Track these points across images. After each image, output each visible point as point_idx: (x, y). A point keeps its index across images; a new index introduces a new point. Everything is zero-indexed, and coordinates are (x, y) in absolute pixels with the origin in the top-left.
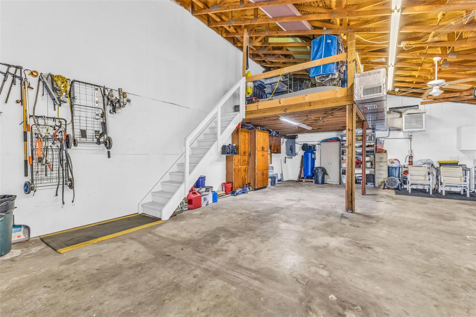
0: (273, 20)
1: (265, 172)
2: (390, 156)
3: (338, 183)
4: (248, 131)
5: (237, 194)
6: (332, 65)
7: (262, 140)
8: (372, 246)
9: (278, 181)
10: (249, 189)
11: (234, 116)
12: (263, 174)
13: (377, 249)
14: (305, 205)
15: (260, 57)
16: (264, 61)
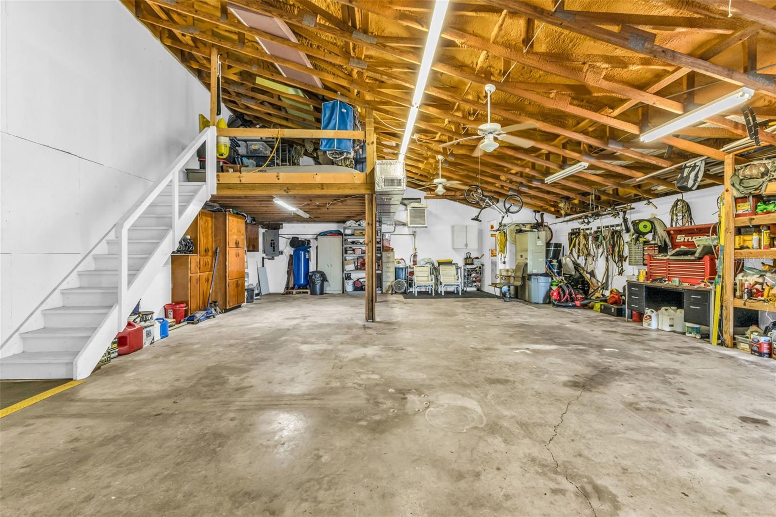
0: (271, 57)
1: (240, 282)
2: (397, 255)
3: (341, 292)
4: (212, 214)
5: (199, 321)
6: (348, 142)
7: (235, 231)
8: (404, 348)
9: (256, 296)
10: (215, 310)
11: (197, 187)
12: (237, 285)
13: (409, 349)
14: (316, 322)
15: (228, 95)
16: (234, 102)
